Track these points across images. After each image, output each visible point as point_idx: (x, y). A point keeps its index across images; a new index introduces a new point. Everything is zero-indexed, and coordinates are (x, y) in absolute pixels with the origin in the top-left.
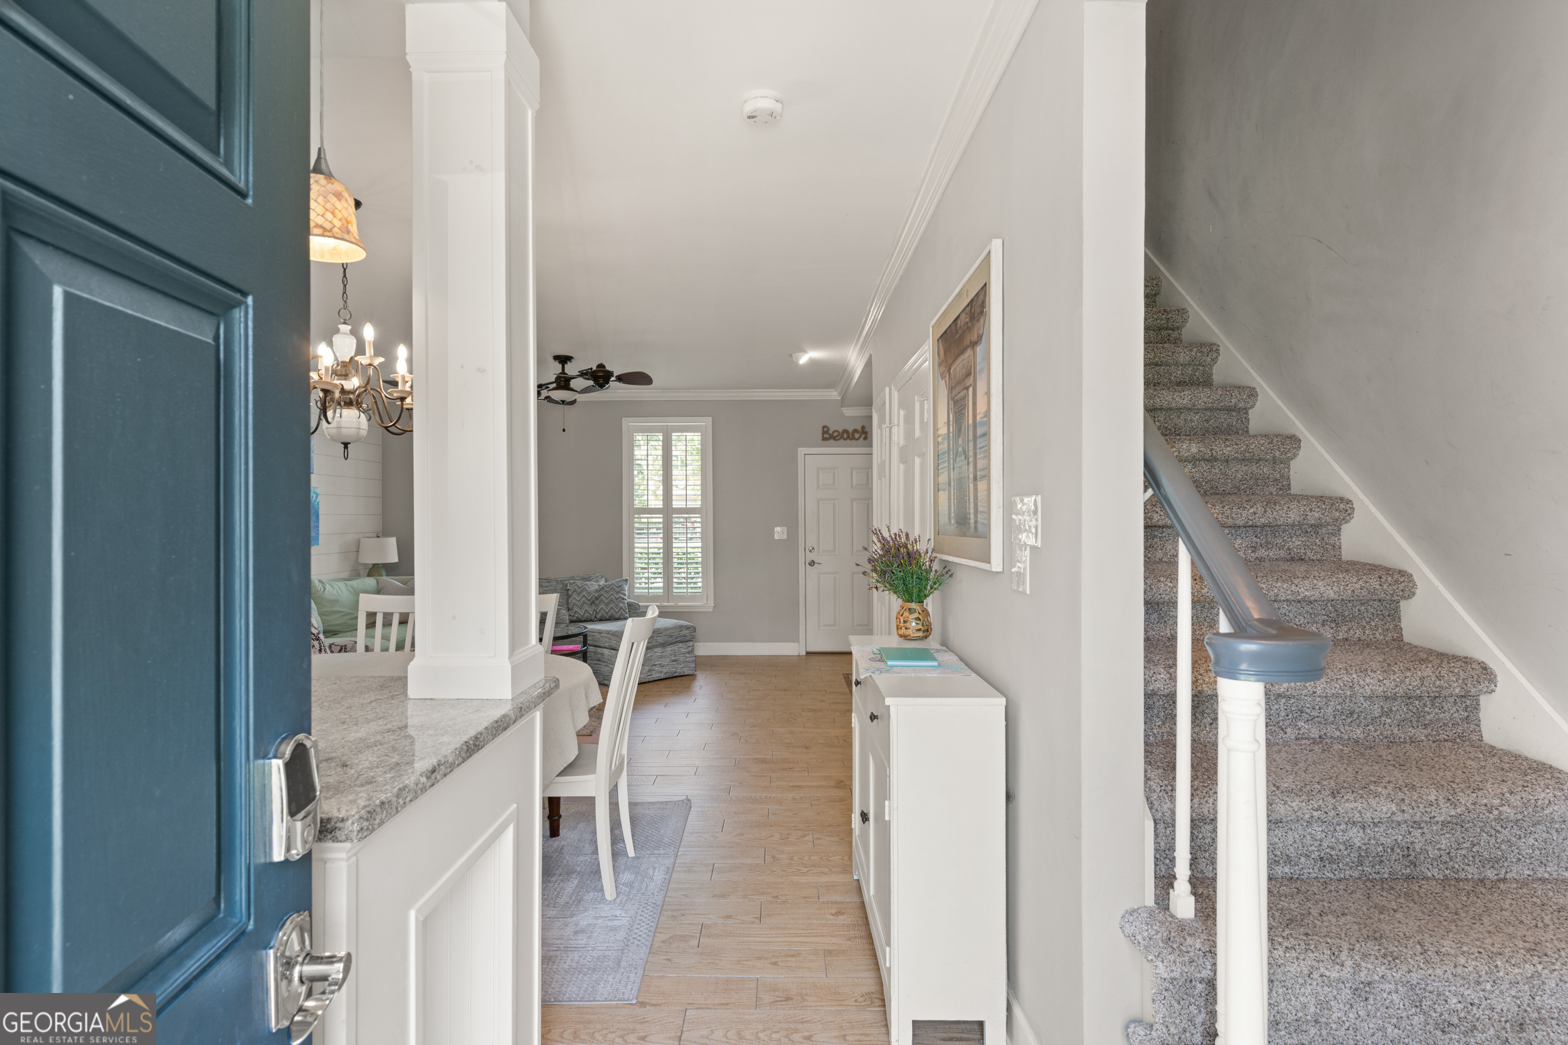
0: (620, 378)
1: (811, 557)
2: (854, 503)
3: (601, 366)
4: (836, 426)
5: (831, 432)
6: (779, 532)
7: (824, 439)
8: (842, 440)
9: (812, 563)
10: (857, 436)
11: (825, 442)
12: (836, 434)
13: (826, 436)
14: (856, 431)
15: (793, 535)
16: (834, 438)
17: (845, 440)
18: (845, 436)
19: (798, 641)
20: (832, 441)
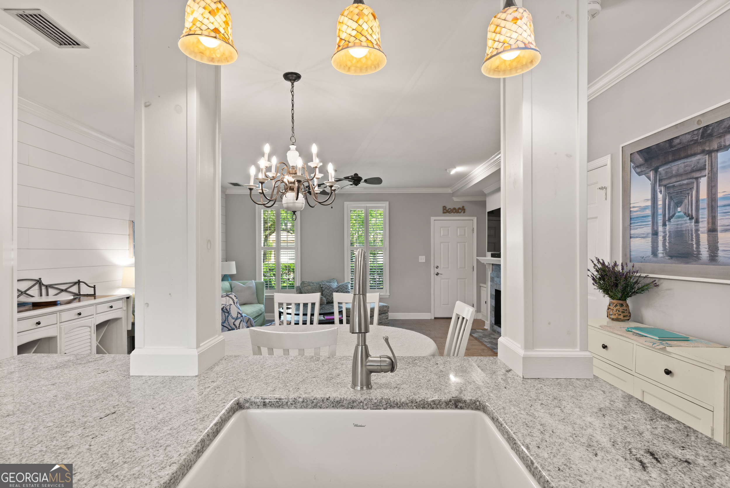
0: (366, 181)
1: (437, 271)
2: (458, 245)
3: (356, 175)
4: (449, 206)
5: (447, 209)
6: (422, 259)
7: (444, 213)
8: (452, 213)
9: (437, 274)
10: (460, 211)
11: (444, 214)
12: (450, 210)
13: (445, 211)
14: (459, 209)
15: (428, 260)
16: (449, 212)
17: (454, 213)
18: (454, 211)
19: (430, 312)
20: (448, 214)
